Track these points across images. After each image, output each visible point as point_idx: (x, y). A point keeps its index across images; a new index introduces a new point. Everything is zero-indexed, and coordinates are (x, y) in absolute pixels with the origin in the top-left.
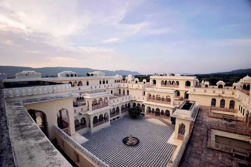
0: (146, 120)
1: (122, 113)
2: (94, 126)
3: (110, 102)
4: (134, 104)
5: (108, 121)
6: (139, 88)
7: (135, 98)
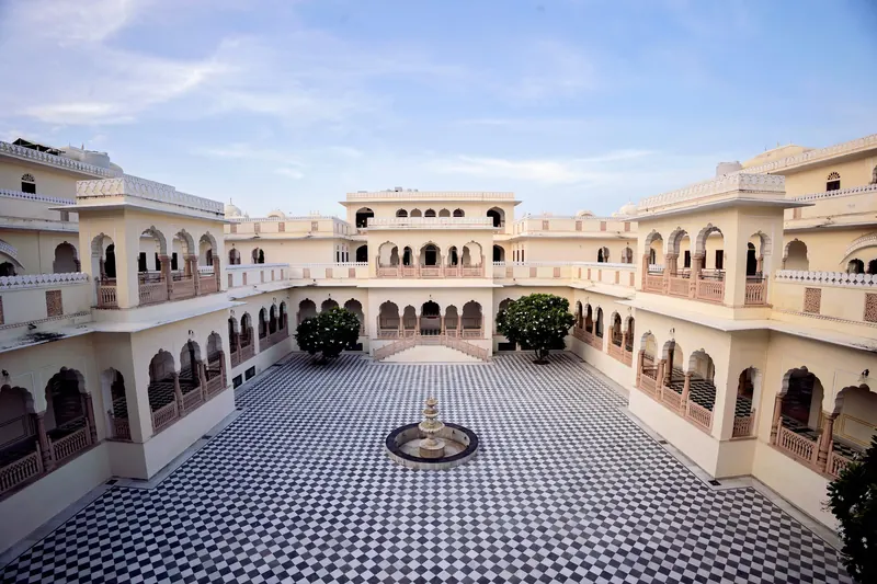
0: (386, 359)
1: (262, 350)
2: (160, 424)
3: (230, 276)
4: (307, 305)
5: (225, 387)
6: (316, 235)
7: (306, 276)
